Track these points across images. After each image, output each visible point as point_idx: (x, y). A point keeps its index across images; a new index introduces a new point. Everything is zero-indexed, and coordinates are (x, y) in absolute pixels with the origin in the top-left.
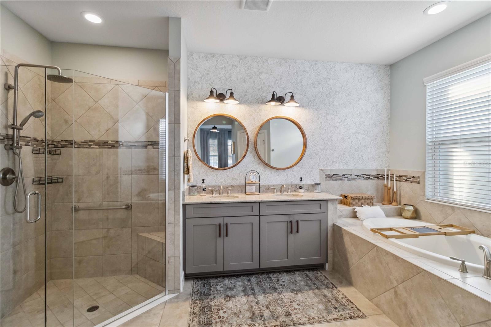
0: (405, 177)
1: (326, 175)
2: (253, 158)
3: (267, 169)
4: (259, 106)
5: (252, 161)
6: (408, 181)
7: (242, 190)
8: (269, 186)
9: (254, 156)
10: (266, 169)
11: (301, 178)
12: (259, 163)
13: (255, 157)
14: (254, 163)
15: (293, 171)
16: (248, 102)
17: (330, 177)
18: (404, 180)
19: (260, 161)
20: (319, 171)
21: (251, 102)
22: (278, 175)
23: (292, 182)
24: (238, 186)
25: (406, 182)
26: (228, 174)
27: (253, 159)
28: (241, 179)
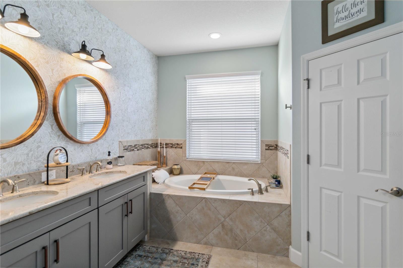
0: (171, 144)
1: (124, 147)
2: (50, 128)
3: (70, 143)
4: (59, 53)
5: (49, 132)
6: (174, 147)
7: (34, 179)
8: (73, 167)
9: (52, 126)
10: (68, 144)
11: (109, 152)
12: (59, 136)
13: (54, 126)
14: (52, 136)
15: (97, 145)
16: (44, 40)
17: (126, 149)
18: (170, 147)
19: (60, 133)
20: (118, 143)
21: (48, 43)
22: (82, 151)
23: (96, 158)
24: (27, 174)
25: (172, 148)
26: (5, 156)
27: (50, 130)
28: (31, 163)
